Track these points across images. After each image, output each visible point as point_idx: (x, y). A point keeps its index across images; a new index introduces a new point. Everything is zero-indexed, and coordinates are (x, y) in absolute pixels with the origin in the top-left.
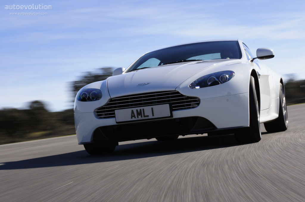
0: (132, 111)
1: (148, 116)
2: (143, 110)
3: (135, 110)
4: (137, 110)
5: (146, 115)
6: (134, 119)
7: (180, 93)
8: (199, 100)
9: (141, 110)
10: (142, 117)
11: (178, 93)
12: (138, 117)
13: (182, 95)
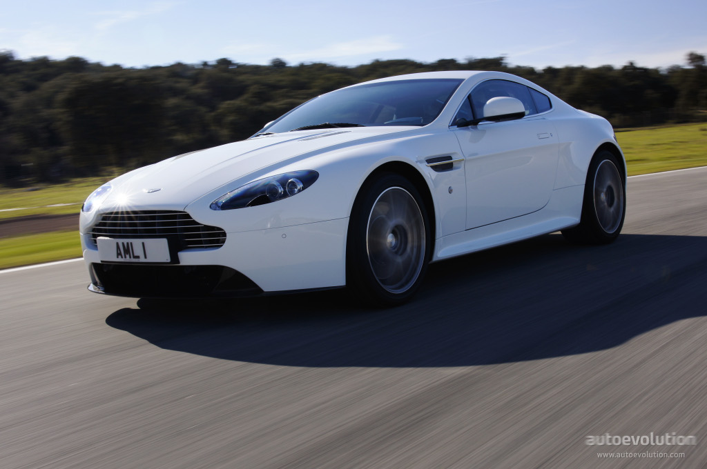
0: (117, 244)
1: (138, 257)
2: (131, 243)
3: (120, 241)
4: (123, 243)
5: (136, 254)
6: (120, 259)
7: (190, 217)
8: (224, 234)
9: (128, 243)
10: (130, 257)
11: (188, 216)
12: (125, 257)
13: (195, 222)
